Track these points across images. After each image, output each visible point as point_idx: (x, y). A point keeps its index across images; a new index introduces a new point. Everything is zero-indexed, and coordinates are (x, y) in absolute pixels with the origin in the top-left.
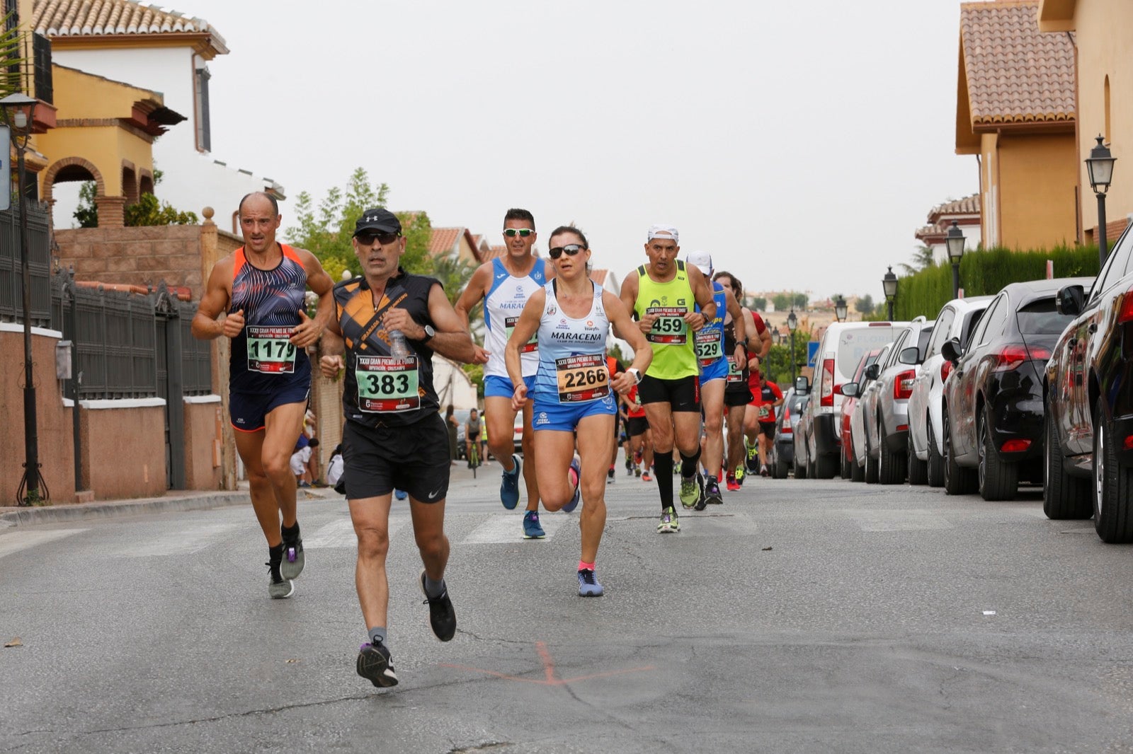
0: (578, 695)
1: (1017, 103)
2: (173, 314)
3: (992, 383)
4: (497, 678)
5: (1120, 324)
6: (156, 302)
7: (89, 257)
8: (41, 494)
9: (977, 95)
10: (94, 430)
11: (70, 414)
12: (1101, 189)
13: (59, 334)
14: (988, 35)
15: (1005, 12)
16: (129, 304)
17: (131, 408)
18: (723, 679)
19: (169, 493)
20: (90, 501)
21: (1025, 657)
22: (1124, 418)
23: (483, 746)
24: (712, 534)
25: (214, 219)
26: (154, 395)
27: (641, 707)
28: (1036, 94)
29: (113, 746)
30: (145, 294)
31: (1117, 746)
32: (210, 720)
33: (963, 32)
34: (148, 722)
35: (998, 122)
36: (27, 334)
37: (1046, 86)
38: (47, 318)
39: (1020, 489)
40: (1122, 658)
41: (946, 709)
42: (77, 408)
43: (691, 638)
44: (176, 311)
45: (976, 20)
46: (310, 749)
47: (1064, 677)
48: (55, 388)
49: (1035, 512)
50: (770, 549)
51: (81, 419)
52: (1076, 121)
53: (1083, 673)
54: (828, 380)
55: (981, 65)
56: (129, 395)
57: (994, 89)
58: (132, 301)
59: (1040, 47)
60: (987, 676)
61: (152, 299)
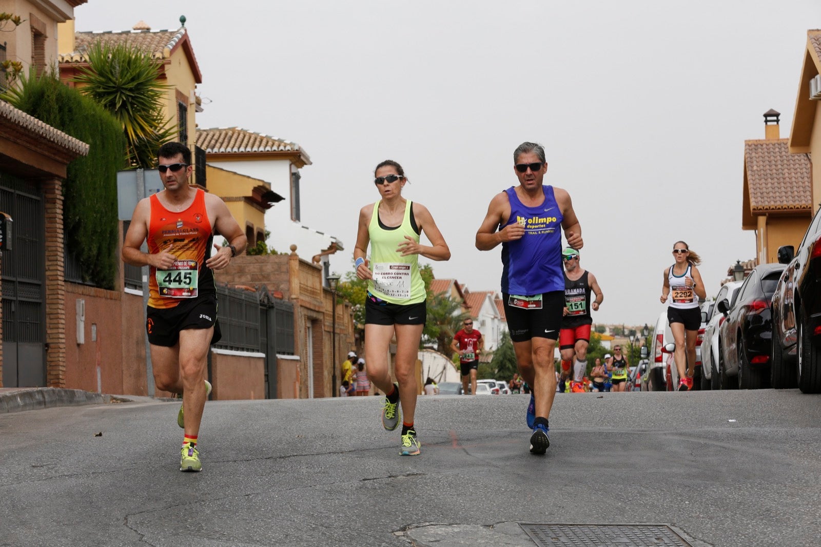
0: (469, 453)
1: (778, 198)
2: (271, 305)
3: (746, 321)
6: (259, 296)
9: (754, 193)
10: (220, 366)
14: (761, 159)
15: (771, 146)
16: (243, 296)
17: (243, 357)
21: (744, 438)
23: (408, 475)
25: (297, 252)
26: (258, 351)
27: (508, 458)
28: (789, 193)
30: (254, 292)
32: (245, 460)
33: (746, 157)
35: (767, 209)
40: (804, 439)
41: (693, 461)
44: (273, 304)
45: (754, 150)
46: (303, 474)
47: (767, 448)
50: (602, 397)
51: (212, 359)
52: (812, 207)
53: (780, 447)
54: (659, 347)
55: (757, 176)
57: (764, 190)
58: (245, 294)
59: (792, 166)
60: (721, 447)
61: (257, 294)
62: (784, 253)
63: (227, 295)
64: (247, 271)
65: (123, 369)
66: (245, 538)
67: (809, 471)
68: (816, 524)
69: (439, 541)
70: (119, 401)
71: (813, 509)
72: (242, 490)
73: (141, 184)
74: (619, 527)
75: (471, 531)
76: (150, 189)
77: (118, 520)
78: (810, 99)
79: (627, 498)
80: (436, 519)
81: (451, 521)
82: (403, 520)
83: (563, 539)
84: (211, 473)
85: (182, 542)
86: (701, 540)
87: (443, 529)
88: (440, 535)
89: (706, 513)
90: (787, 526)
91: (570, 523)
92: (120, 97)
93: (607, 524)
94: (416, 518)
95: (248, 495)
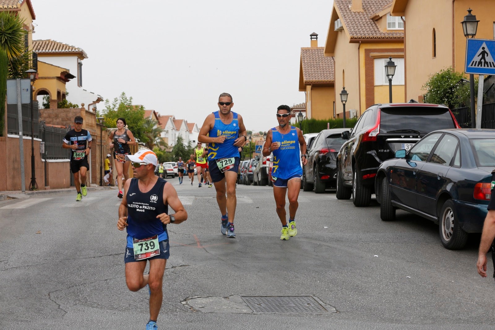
0: (208, 251)
1: (317, 77)
3: (318, 159)
4: (183, 246)
5: (362, 142)
7: (48, 117)
8: (36, 187)
10: (50, 168)
11: (44, 164)
12: (344, 102)
13: (41, 140)
14: (308, 57)
15: (313, 50)
16: (60, 131)
17: (60, 162)
18: (250, 246)
19: (71, 187)
20: (49, 189)
21: (338, 241)
22: (362, 170)
23: (181, 266)
24: (240, 203)
25: (84, 107)
26: (67, 158)
28: (322, 74)
29: (72, 264)
30: (65, 128)
31: (367, 267)
32: (99, 257)
33: (301, 56)
34: (81, 257)
35: (311, 82)
36: (32, 140)
37: (325, 72)
38: (37, 135)
39: (326, 190)
40: (366, 241)
41: (316, 256)
42: (46, 162)
43: (239, 234)
45: (305, 53)
47: (350, 247)
48: (40, 156)
49: (334, 197)
50: (258, 207)
51: (47, 165)
52: (334, 83)
53: (355, 245)
55: (307, 66)
56: (60, 158)
57: (310, 72)
58: (61, 130)
59: (324, 61)
60: (327, 246)
61: (67, 131)
62: (345, 134)
63: (53, 132)
64: (59, 116)
65: (7, 175)
66: (110, 307)
67: (372, 261)
68: (381, 294)
69: (204, 307)
70: (11, 199)
71: (378, 285)
72: (102, 277)
73: (19, 85)
74: (289, 297)
75: (218, 301)
76: (24, 88)
77: (45, 295)
78: (335, 30)
79: (290, 280)
80: (200, 294)
81: (208, 295)
82: (184, 294)
83: (263, 305)
84: (85, 266)
85: (79, 309)
86: (329, 305)
87: (205, 300)
88: (204, 303)
89: (329, 288)
90: (368, 295)
91: (265, 295)
92: (4, 37)
93: (282, 295)
94: (190, 294)
95: (106, 280)
